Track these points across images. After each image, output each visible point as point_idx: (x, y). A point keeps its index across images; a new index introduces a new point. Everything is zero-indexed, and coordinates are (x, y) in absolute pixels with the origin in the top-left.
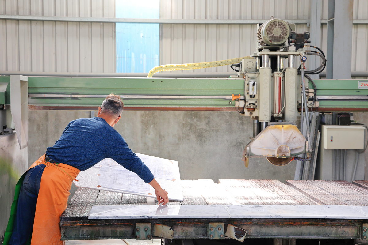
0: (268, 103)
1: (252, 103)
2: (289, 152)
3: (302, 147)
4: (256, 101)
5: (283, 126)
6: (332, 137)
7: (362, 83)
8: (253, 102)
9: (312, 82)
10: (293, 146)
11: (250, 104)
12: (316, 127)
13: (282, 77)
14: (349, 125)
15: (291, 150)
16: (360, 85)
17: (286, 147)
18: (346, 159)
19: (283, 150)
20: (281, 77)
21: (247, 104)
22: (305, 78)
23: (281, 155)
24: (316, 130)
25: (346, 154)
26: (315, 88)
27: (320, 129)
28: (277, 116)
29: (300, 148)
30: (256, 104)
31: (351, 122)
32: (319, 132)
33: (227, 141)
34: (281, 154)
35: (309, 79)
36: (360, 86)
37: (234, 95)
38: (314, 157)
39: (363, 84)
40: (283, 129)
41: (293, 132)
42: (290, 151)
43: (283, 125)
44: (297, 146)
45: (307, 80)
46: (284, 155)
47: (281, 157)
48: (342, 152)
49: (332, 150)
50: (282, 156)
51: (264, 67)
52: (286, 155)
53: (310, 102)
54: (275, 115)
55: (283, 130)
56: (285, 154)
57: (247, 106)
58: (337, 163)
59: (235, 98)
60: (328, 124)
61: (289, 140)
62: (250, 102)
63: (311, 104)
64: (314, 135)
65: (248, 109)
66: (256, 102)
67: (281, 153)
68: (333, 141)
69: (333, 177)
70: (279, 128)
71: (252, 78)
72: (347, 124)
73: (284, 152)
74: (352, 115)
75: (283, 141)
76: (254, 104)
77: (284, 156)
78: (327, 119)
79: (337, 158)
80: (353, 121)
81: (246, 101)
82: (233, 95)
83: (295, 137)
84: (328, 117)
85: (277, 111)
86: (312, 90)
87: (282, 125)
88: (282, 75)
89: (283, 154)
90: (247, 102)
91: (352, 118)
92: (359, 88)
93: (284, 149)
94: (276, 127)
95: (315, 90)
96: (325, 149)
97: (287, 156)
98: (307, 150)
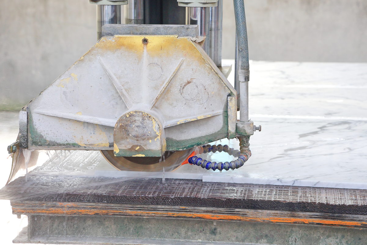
2: (156, 137)
3: (214, 116)
29: (207, 121)
34: (127, 144)
40: (145, 51)
41: (181, 63)
42: (159, 133)
43: (147, 37)
44: (196, 111)
46: (138, 148)
47: (128, 155)
52: (146, 148)
56: (142, 143)
61: (169, 91)
67: (129, 140)
73: (137, 137)
77: (138, 152)
83: (188, 80)
87: (143, 37)
89: (136, 144)
93: (138, 126)
97: (149, 151)
98: (232, 129)
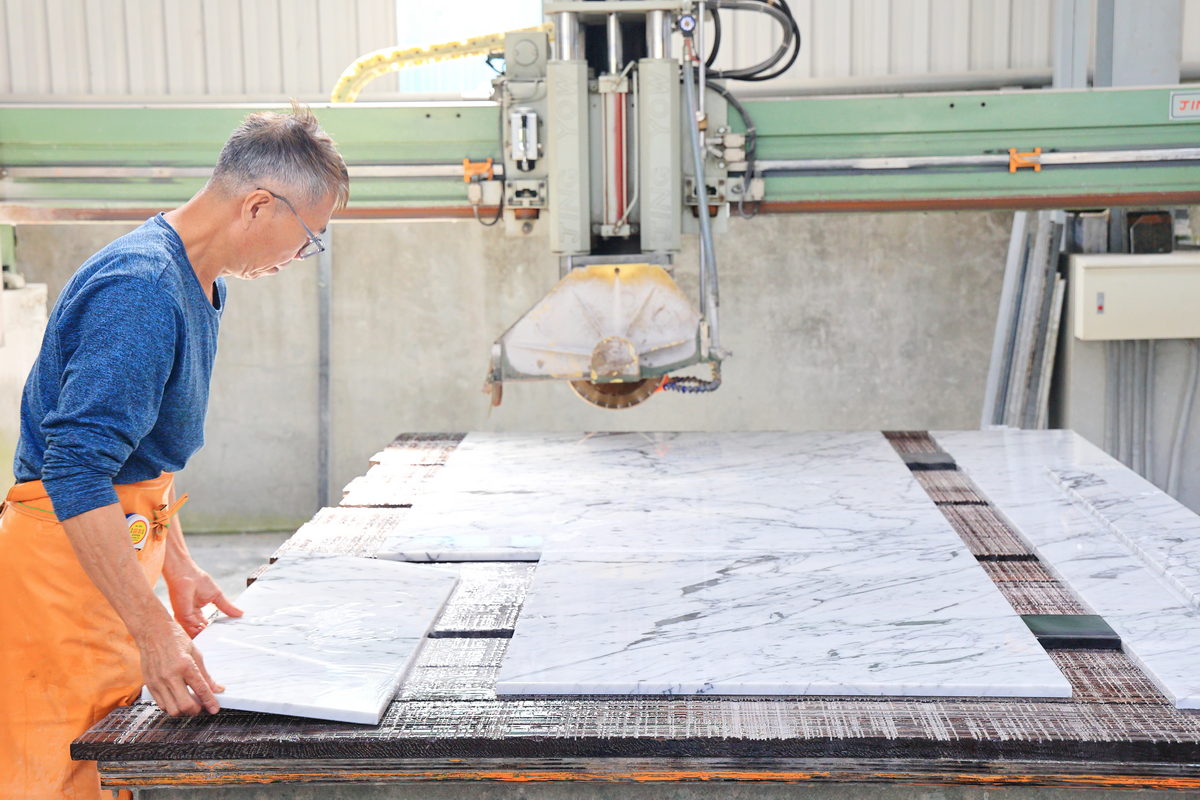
0: (576, 187)
1: (528, 190)
2: (633, 361)
3: (687, 342)
4: (540, 181)
5: (617, 270)
6: (1101, 296)
7: (1185, 98)
8: (532, 185)
9: (740, 111)
10: (654, 339)
11: (519, 194)
12: (1049, 262)
13: (626, 94)
14: (1167, 251)
15: (642, 356)
16: (1178, 105)
17: (621, 345)
18: (1154, 370)
19: (612, 356)
20: (621, 94)
21: (510, 193)
22: (715, 95)
23: (607, 372)
24: (1047, 272)
25: (1155, 356)
26: (749, 130)
27: (1063, 267)
28: (611, 234)
29: (680, 346)
30: (543, 193)
31: (1181, 242)
32: (1062, 277)
33: (772, 314)
34: (604, 370)
35: (729, 98)
36: (1177, 112)
37: (471, 161)
38: (1040, 365)
39: (1185, 103)
40: (617, 280)
41: (652, 292)
42: (636, 358)
43: (619, 266)
44: (669, 338)
45: (723, 102)
46: (615, 374)
47: (605, 381)
48: (1138, 347)
49: (1104, 342)
50: (610, 374)
51: (561, 56)
52: (624, 373)
53: (733, 181)
54: (607, 231)
55: (617, 282)
56: (619, 367)
57: (510, 201)
58: (1122, 389)
59: (471, 173)
60: (1094, 251)
61: (639, 319)
62: (521, 185)
63: (738, 187)
64: (1042, 292)
65: (515, 210)
66: (542, 185)
67: (606, 366)
68: (1106, 308)
69: (1109, 434)
70: (602, 277)
71: (524, 101)
72: (1161, 250)
73: (615, 363)
74: (1182, 215)
75: (617, 321)
76: (533, 194)
77: (616, 377)
78: (1090, 235)
79: (1122, 368)
80: (1184, 238)
81: (507, 182)
82: (466, 162)
83: (661, 309)
84: (1093, 227)
85: (613, 215)
86: (735, 140)
87: (615, 267)
88: (624, 89)
89: (613, 368)
90: (510, 186)
91: (1181, 228)
92: (1171, 118)
93: (615, 352)
94: (592, 275)
95: (751, 138)
96: (1077, 339)
97: (628, 376)
98: (704, 353)
